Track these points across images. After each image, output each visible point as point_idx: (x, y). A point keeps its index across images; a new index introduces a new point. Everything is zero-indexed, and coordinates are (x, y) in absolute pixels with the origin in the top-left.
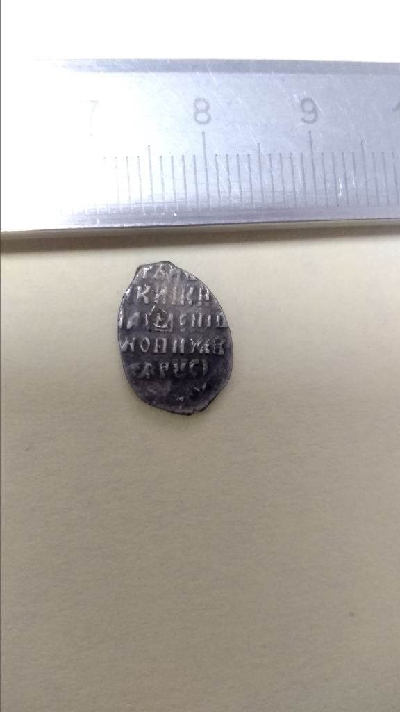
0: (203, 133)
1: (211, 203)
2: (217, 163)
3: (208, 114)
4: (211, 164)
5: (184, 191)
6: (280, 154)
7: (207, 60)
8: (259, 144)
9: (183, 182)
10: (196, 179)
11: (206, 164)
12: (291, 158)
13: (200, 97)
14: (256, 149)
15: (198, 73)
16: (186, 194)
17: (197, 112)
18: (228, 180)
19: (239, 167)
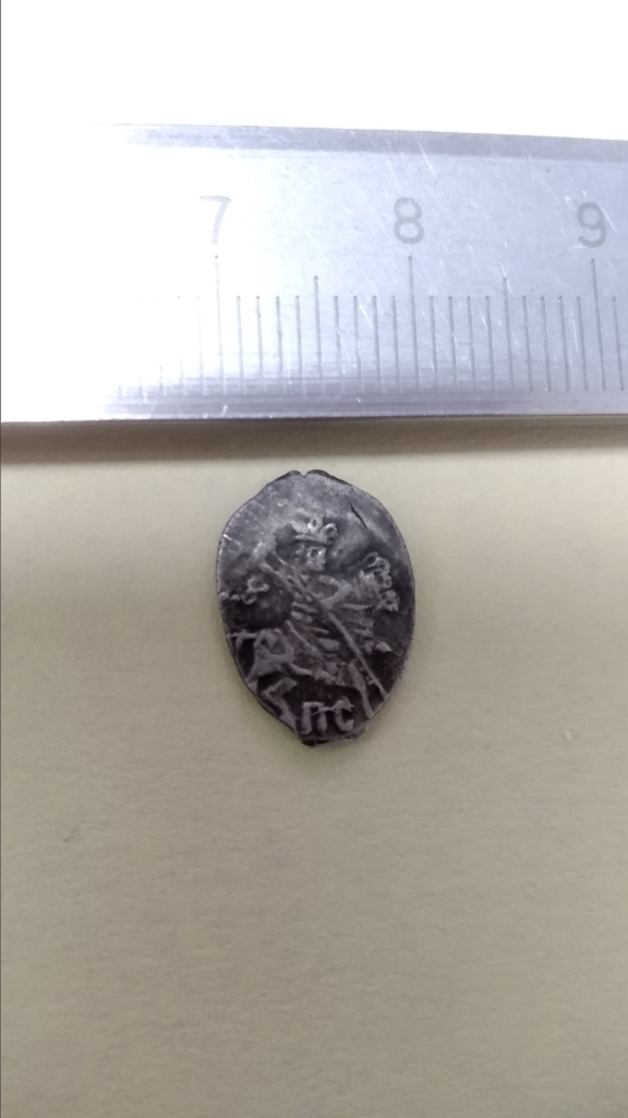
0: (410, 258)
1: (420, 380)
2: (432, 309)
3: (418, 225)
4: (423, 313)
5: (374, 359)
6: (542, 298)
7: (419, 132)
8: (505, 280)
9: (373, 342)
10: (396, 337)
11: (413, 312)
12: (561, 305)
13: (406, 195)
14: (501, 287)
15: (402, 154)
16: (378, 362)
17: (401, 221)
18: (452, 339)
19: (470, 317)
